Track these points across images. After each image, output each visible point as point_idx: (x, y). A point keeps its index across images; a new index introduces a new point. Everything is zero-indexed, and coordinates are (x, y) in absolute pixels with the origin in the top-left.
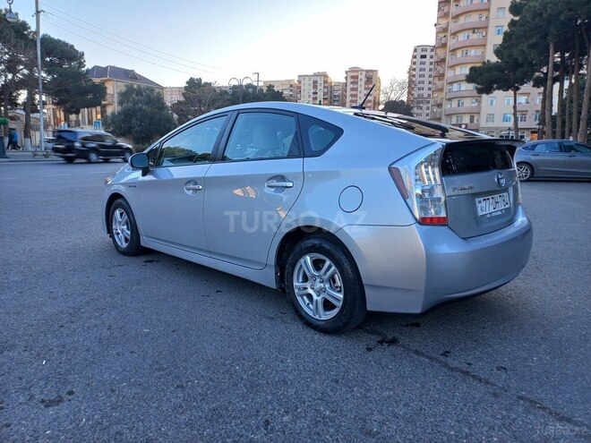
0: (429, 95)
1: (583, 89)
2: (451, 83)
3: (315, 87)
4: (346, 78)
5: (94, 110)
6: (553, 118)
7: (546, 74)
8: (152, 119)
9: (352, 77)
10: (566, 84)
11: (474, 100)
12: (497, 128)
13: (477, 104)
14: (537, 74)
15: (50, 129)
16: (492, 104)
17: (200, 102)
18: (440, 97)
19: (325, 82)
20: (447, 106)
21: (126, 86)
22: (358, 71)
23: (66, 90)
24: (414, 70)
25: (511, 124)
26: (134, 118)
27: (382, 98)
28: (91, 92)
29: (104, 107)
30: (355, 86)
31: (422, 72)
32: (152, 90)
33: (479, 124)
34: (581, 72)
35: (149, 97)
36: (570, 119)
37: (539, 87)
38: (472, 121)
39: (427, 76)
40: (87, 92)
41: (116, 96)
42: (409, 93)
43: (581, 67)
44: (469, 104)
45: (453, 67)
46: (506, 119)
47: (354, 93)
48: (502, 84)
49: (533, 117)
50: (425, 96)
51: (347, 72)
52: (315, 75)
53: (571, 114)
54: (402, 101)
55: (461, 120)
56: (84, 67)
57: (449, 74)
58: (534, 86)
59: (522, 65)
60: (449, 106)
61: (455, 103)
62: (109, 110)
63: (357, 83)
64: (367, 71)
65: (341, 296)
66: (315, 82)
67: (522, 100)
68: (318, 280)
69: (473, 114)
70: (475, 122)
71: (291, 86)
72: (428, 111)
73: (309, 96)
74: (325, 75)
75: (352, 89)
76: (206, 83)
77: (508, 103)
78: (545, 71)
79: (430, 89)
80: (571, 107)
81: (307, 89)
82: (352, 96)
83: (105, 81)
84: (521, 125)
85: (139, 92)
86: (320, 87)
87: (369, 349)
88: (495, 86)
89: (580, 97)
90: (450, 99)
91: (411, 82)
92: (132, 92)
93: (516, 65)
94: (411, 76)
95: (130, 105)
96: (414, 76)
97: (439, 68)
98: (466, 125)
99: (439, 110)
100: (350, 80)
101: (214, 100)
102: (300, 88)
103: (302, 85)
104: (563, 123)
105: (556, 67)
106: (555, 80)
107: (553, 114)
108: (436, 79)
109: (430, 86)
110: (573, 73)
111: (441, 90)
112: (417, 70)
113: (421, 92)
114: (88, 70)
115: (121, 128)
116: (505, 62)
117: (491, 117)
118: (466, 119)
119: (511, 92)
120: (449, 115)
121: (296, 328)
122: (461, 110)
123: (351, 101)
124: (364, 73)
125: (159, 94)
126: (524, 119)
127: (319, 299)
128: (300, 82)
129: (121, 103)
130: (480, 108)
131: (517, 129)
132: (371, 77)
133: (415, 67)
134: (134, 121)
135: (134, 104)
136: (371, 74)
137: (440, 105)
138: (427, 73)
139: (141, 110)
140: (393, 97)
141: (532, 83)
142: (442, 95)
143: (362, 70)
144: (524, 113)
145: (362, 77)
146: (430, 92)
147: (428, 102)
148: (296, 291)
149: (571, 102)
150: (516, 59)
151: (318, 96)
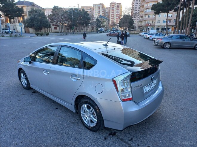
0: (139, 13)
1: (190, 12)
2: (146, 9)
3: (99, 9)
4: (110, 6)
5: (20, 18)
6: (180, 22)
7: (178, 7)
8: (41, 21)
9: (112, 5)
10: (185, 11)
11: (154, 15)
12: (161, 25)
13: (155, 16)
14: (175, 7)
15: (4, 24)
16: (160, 17)
17: (58, 15)
18: (142, 14)
19: (103, 7)
20: (144, 17)
21: (31, 9)
22: (114, 3)
23: (8, 10)
24: (134, 3)
25: (165, 24)
26: (35, 21)
27: (123, 14)
28: (18, 11)
29: (23, 16)
30: (113, 9)
31: (137, 4)
32: (41, 11)
33: (155, 24)
34: (190, 7)
35: (40, 13)
36: (185, 23)
37: (176, 12)
38: (153, 23)
39: (138, 6)
40: (16, 11)
41: (28, 12)
42: (132, 11)
43: (190, 5)
44: (152, 16)
45: (147, 3)
46: (164, 22)
47: (113, 11)
48: (163, 11)
49: (173, 22)
50: (137, 13)
51: (110, 4)
52: (99, 4)
53: (185, 21)
54: (129, 15)
55: (149, 22)
56: (14, 1)
57: (146, 6)
58: (174, 11)
59: (170, 4)
60: (145, 17)
61: (147, 16)
62: (26, 18)
63: (114, 8)
64: (118, 3)
65: (96, 120)
66: (99, 7)
67: (170, 15)
68: (89, 113)
69: (153, 20)
70: (154, 23)
71: (91, 8)
72: (138, 18)
73: (97, 12)
74: (103, 5)
75: (112, 10)
76: (60, 8)
77: (165, 16)
78: (178, 6)
79: (139, 10)
80: (186, 18)
81: (96, 9)
82: (112, 12)
83: (23, 6)
84: (169, 24)
85: (36, 12)
86: (101, 9)
87: (105, 138)
88: (161, 11)
89: (189, 15)
90: (145, 15)
91: (132, 8)
92: (33, 11)
93: (169, 4)
94: (133, 5)
95: (33, 16)
96: (134, 5)
97: (142, 3)
98: (151, 24)
99: (142, 18)
100: (111, 7)
101: (63, 14)
102: (94, 9)
103: (95, 8)
104: (183, 24)
105: (182, 5)
106: (181, 9)
107: (180, 21)
108: (141, 7)
109: (139, 9)
110: (187, 7)
111: (143, 11)
112: (135, 3)
113: (136, 11)
114: (16, 3)
115: (30, 25)
116: (165, 3)
117: (159, 22)
118: (151, 22)
119: (166, 13)
120: (145, 20)
121: (82, 127)
122: (149, 19)
123: (112, 14)
124: (116, 4)
125: (43, 12)
126: (170, 22)
127: (89, 119)
128: (94, 7)
129: (30, 15)
130: (156, 18)
131: (167, 25)
132: (119, 6)
133: (134, 2)
134: (35, 22)
135: (34, 16)
136: (119, 4)
137: (142, 17)
138: (138, 4)
139: (37, 18)
140: (126, 14)
141: (173, 10)
142: (143, 13)
143: (116, 3)
144: (170, 20)
145: (116, 6)
146: (139, 12)
147: (138, 15)
148: (82, 115)
149: (186, 16)
150: (169, 2)
151: (100, 12)
